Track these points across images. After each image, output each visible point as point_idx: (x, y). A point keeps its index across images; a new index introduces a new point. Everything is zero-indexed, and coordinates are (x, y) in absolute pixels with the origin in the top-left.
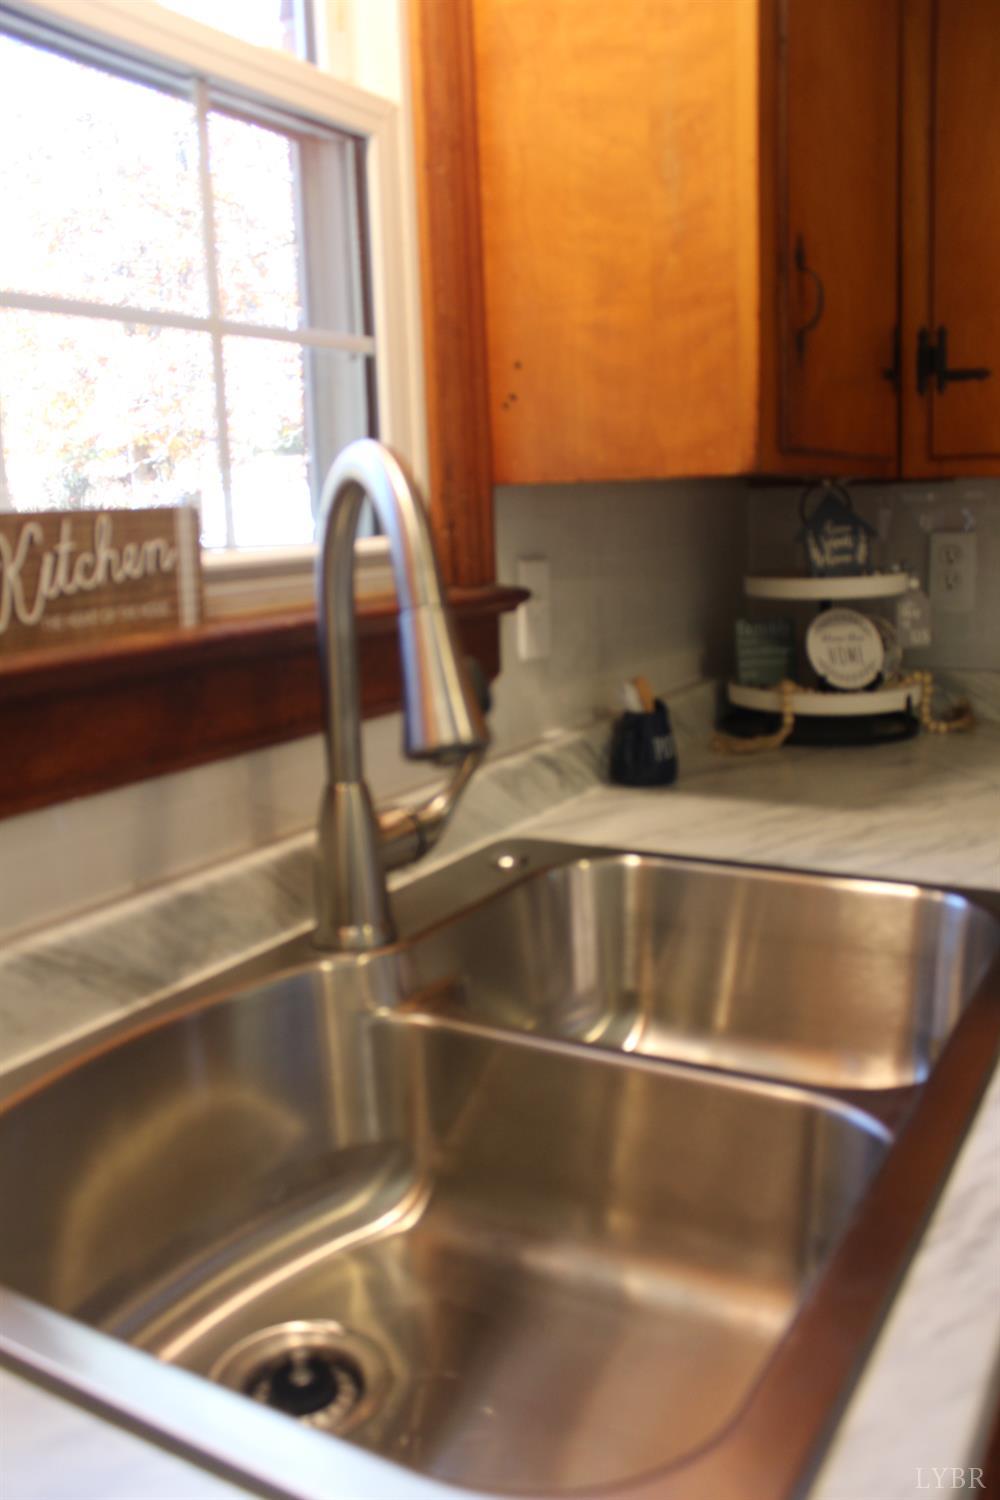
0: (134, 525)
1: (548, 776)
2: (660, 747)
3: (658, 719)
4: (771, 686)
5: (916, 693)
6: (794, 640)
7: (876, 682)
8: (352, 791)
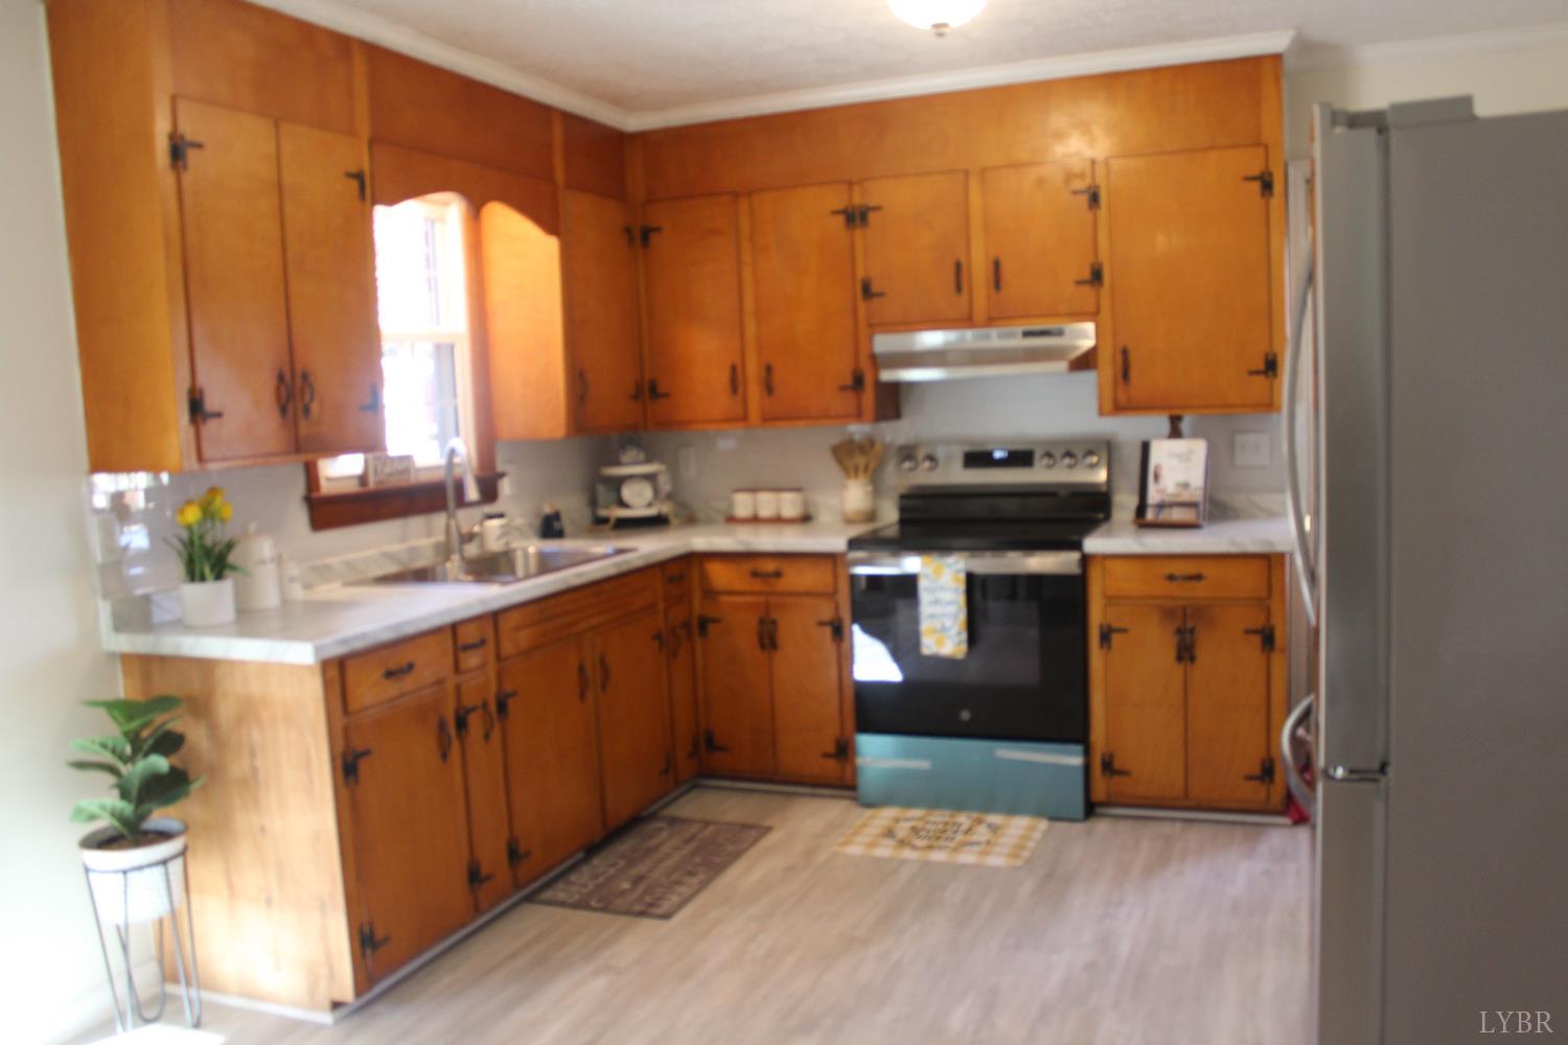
0: (402, 458)
1: (521, 534)
2: (556, 525)
3: (556, 516)
4: (607, 507)
5: (664, 508)
6: (618, 491)
7: (650, 505)
8: (453, 523)
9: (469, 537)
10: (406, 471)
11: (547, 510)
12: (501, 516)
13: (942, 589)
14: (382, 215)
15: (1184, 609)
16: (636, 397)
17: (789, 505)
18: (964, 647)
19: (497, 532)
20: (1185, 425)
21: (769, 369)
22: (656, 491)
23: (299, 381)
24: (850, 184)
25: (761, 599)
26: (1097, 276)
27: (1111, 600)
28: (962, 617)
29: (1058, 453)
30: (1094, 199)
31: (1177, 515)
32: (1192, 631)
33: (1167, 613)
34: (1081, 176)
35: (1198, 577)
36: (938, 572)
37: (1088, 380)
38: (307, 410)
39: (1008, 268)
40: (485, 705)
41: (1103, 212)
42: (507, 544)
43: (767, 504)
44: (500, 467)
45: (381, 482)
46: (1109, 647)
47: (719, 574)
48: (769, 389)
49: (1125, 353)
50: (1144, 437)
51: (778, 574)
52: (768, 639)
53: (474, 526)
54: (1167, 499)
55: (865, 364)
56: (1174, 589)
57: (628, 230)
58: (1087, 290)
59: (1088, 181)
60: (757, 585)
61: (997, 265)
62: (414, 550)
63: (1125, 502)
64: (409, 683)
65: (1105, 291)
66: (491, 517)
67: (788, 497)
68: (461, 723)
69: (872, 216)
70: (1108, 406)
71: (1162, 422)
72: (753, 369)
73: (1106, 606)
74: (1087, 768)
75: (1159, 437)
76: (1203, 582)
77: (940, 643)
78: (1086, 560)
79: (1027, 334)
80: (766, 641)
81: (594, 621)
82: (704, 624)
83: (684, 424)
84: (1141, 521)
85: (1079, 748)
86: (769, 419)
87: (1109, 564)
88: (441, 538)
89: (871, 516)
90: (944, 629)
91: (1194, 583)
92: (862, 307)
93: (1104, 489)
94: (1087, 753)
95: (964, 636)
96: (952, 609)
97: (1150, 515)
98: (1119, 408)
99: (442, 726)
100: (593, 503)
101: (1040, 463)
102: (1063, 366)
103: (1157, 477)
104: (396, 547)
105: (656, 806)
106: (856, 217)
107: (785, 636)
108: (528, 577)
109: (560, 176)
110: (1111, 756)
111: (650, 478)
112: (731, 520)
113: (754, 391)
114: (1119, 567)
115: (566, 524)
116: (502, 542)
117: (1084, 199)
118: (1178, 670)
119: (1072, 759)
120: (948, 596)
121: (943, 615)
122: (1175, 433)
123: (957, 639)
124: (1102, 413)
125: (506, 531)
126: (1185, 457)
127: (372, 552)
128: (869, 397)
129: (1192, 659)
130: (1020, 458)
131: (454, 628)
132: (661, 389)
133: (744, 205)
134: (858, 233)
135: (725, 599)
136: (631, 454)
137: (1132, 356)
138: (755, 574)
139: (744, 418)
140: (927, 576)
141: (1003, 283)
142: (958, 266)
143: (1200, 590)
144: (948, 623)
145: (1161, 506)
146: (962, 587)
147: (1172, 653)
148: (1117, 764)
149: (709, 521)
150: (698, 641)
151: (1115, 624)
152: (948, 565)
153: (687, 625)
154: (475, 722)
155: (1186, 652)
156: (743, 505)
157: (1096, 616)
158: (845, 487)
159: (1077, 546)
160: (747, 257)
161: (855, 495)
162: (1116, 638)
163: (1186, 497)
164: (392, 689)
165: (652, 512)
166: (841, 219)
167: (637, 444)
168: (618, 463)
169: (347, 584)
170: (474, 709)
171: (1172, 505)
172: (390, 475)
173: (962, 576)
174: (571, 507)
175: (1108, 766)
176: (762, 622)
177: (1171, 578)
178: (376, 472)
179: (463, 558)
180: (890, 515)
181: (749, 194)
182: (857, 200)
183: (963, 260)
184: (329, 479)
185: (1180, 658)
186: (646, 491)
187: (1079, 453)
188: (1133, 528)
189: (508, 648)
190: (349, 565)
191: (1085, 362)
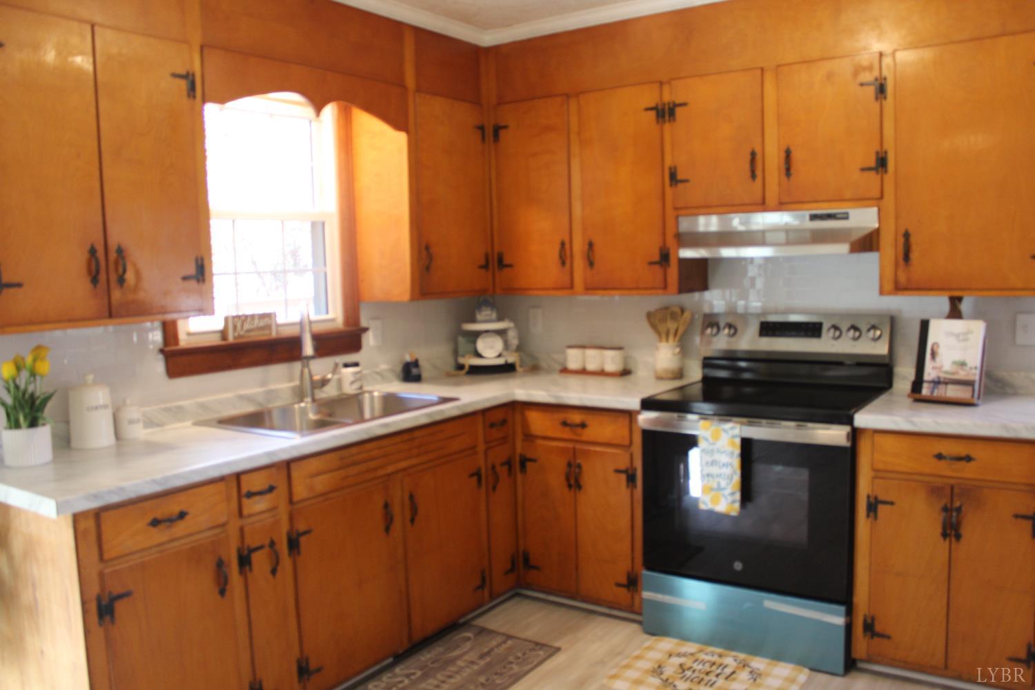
0: (263, 316)
1: (378, 377)
2: (414, 371)
3: (416, 364)
4: (463, 356)
5: (511, 359)
6: (474, 342)
7: (500, 356)
8: (306, 371)
9: (324, 382)
10: (268, 327)
11: (408, 358)
12: (356, 365)
13: (719, 451)
14: (211, 111)
15: (952, 488)
16: (485, 267)
17: (611, 360)
18: (737, 506)
19: (351, 378)
20: (965, 306)
21: (591, 245)
22: (507, 346)
23: (113, 255)
24: (661, 83)
25: (570, 445)
26: (882, 162)
27: (878, 474)
28: (737, 478)
29: (844, 327)
30: (881, 90)
31: (952, 392)
32: (959, 510)
33: (934, 491)
34: (870, 68)
35: (968, 459)
36: (716, 437)
37: (870, 261)
38: (121, 280)
39: (797, 156)
40: (272, 544)
41: (889, 102)
42: (361, 388)
43: (593, 359)
44: (364, 323)
45: (240, 337)
46: (876, 517)
47: (538, 423)
48: (591, 264)
49: (907, 236)
50: (925, 317)
51: (583, 425)
52: (574, 481)
53: (328, 374)
54: (943, 375)
55: (671, 242)
56: (944, 468)
57: (481, 128)
58: (873, 177)
59: (876, 73)
60: (566, 433)
61: (788, 154)
62: (270, 394)
63: (904, 373)
64: (180, 528)
65: (889, 178)
66: (346, 365)
67: (610, 354)
68: (244, 561)
69: (678, 111)
70: (889, 286)
71: (943, 303)
72: (578, 246)
73: (875, 478)
74: (849, 628)
75: (939, 317)
76: (972, 464)
77: (715, 500)
78: (855, 434)
79: (814, 217)
80: (572, 482)
81: (404, 464)
82: (524, 461)
83: (523, 290)
84: (917, 396)
85: (842, 609)
86: (590, 288)
87: (878, 438)
88: (297, 383)
89: (679, 374)
90: (719, 489)
91: (963, 463)
92: (668, 190)
93: (887, 361)
94: (849, 613)
95: (738, 496)
96: (727, 471)
97: (925, 391)
98: (899, 288)
99: (220, 564)
100: (456, 353)
101: (827, 334)
102: (844, 248)
103: (934, 355)
104: (255, 390)
105: (470, 616)
106: (665, 113)
107: (587, 479)
108: (373, 418)
109: (410, 81)
110: (873, 619)
111: (501, 333)
112: (565, 371)
113: (579, 264)
114: (889, 443)
115: (426, 369)
116: (356, 386)
117: (871, 91)
118: (944, 546)
119: (835, 617)
120: (724, 459)
121: (719, 476)
122: (955, 313)
123: (730, 499)
124: (882, 293)
125: (358, 378)
126: (963, 337)
127: (229, 395)
128: (673, 272)
129: (958, 537)
130: (812, 330)
131: (238, 476)
132: (506, 261)
133: (573, 105)
134: (667, 126)
135: (540, 442)
136: (486, 313)
137: (913, 239)
138: (565, 424)
139: (571, 287)
140: (706, 440)
141: (792, 171)
142: (753, 154)
143: (968, 472)
144: (723, 483)
145: (937, 383)
146: (738, 451)
147: (939, 530)
148: (878, 628)
149: (549, 371)
150: (519, 476)
151: (881, 497)
152: (725, 431)
153: (509, 463)
154: (260, 560)
155: (951, 530)
156: (574, 359)
157: (864, 487)
158: (657, 348)
159: (849, 421)
160: (575, 149)
161: (664, 356)
162: (882, 509)
163: (962, 375)
164: (159, 536)
165: (501, 361)
166: (653, 114)
167: (492, 305)
168: (473, 320)
169: (197, 424)
170: (260, 548)
171: (947, 382)
172: (248, 331)
173: (738, 441)
174: (432, 354)
175: (869, 627)
176: (569, 465)
177: (940, 457)
178: (235, 327)
179: (314, 400)
180: (695, 373)
181: (577, 95)
182: (667, 98)
183: (758, 150)
184: (189, 334)
185: (945, 535)
186: (498, 344)
187: (864, 328)
188: (909, 401)
189: (300, 491)
190: (203, 406)
191: (867, 243)
